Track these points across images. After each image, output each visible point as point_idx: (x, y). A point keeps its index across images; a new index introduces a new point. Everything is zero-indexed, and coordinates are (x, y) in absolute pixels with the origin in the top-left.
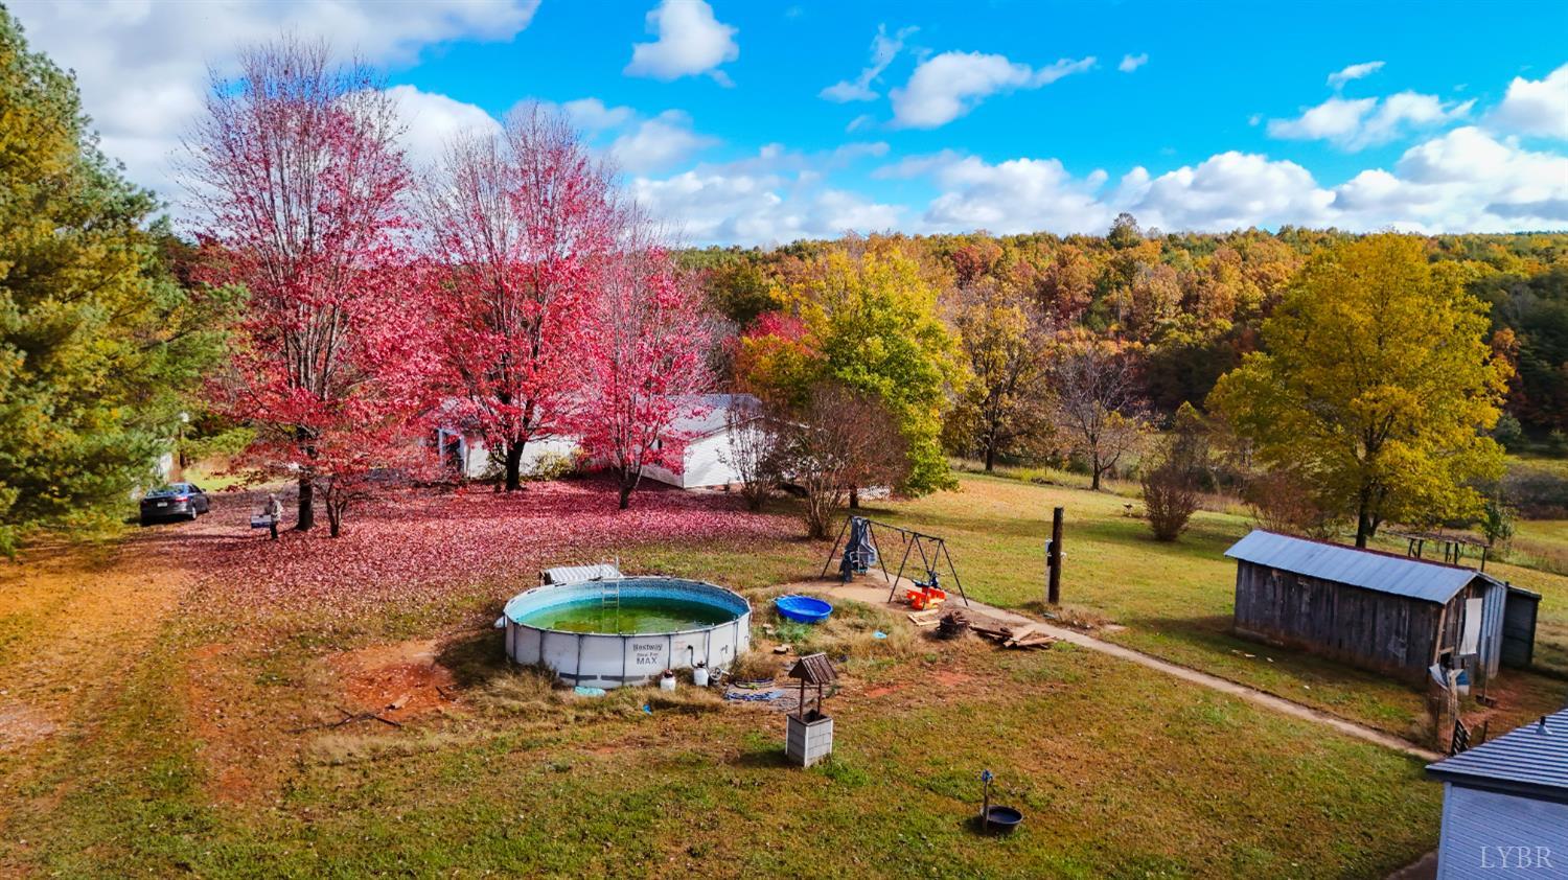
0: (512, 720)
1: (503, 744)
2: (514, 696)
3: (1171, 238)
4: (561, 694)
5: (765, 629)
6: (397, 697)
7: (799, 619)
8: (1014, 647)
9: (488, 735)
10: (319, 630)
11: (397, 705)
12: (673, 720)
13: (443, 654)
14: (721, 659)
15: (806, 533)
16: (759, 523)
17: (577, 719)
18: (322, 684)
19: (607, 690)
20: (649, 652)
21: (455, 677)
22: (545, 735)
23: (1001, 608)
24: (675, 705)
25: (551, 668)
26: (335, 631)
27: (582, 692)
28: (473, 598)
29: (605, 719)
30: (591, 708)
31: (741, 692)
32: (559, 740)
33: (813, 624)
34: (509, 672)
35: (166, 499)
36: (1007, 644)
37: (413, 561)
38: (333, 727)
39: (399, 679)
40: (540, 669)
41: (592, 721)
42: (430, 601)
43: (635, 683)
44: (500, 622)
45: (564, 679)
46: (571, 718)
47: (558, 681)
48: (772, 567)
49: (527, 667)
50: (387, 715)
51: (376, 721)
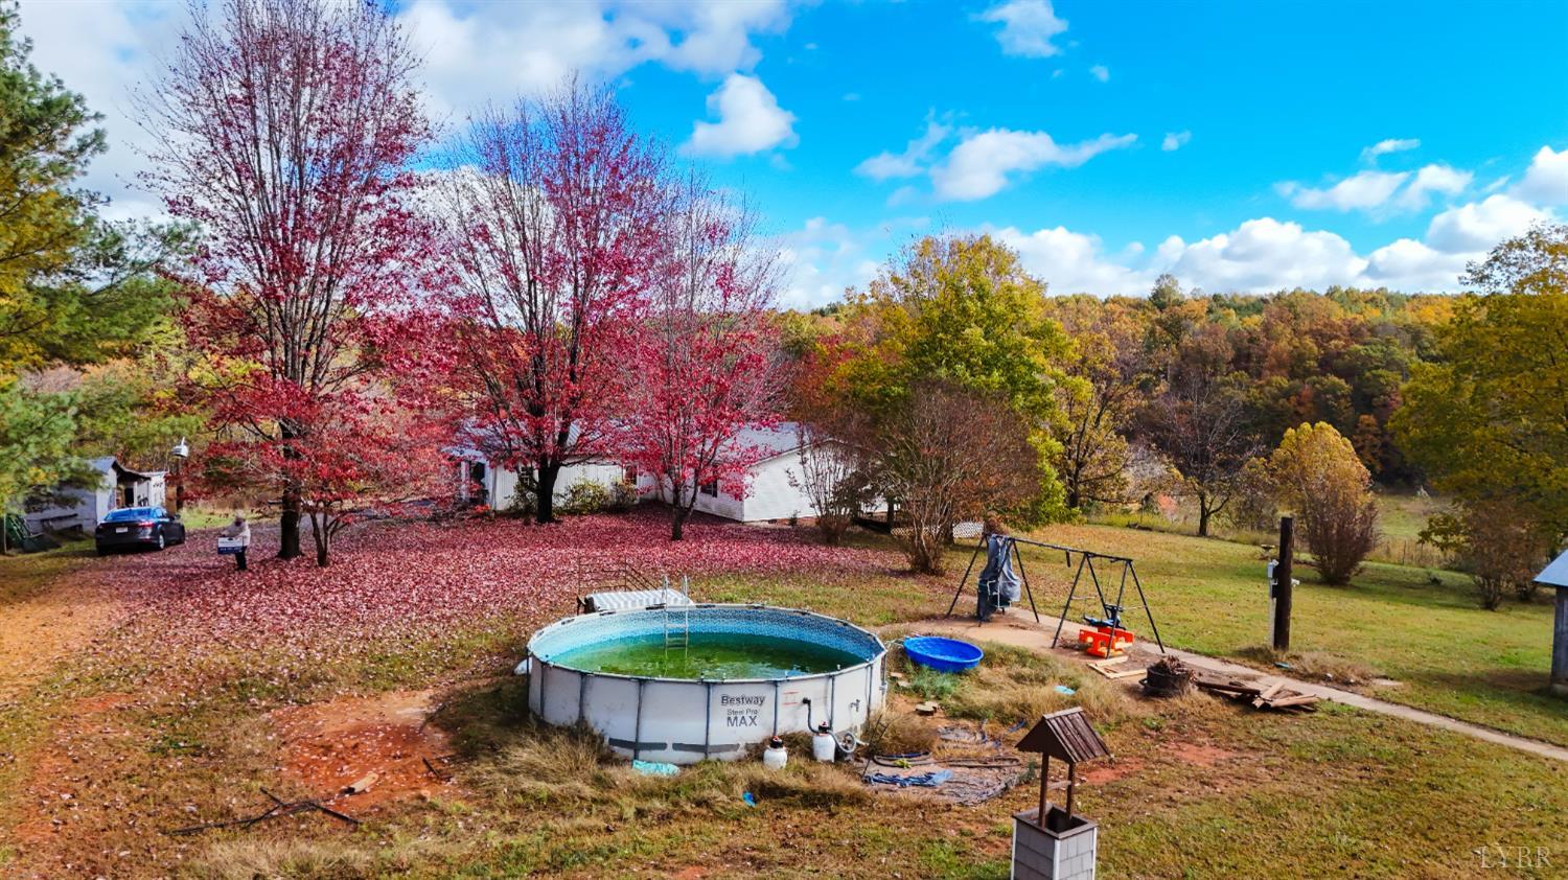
0: (537, 814)
1: (520, 858)
2: (540, 775)
3: (1216, 298)
4: (612, 771)
5: (894, 678)
6: (362, 775)
7: (940, 666)
8: (1266, 708)
9: (496, 839)
10: (268, 676)
11: (358, 786)
12: (794, 818)
13: (440, 710)
14: (849, 721)
15: (908, 566)
16: (843, 556)
17: (640, 813)
18: (251, 753)
19: (684, 766)
20: (745, 707)
21: (453, 743)
22: (589, 841)
23: (1208, 655)
24: (794, 793)
25: (597, 732)
26: (292, 677)
27: (644, 769)
28: (487, 635)
29: (684, 813)
30: (659, 796)
31: (887, 772)
32: (612, 851)
33: (960, 674)
34: (533, 736)
35: (126, 524)
36: (1258, 703)
37: (414, 592)
38: (248, 824)
39: (369, 746)
40: (580, 732)
41: (665, 818)
42: (429, 638)
43: (725, 756)
44: (522, 667)
45: (616, 748)
46: (630, 813)
47: (608, 752)
48: (880, 603)
49: (560, 729)
50: (339, 804)
51: (320, 813)
